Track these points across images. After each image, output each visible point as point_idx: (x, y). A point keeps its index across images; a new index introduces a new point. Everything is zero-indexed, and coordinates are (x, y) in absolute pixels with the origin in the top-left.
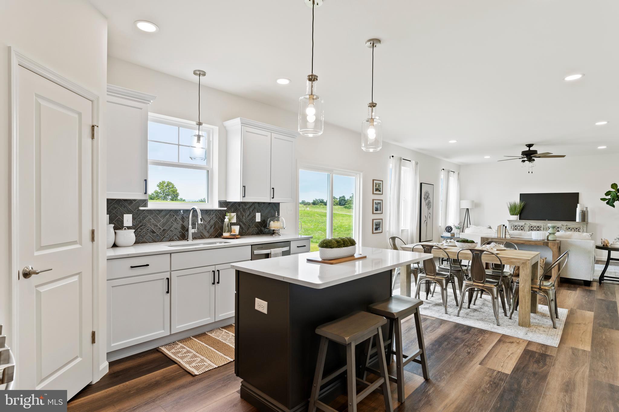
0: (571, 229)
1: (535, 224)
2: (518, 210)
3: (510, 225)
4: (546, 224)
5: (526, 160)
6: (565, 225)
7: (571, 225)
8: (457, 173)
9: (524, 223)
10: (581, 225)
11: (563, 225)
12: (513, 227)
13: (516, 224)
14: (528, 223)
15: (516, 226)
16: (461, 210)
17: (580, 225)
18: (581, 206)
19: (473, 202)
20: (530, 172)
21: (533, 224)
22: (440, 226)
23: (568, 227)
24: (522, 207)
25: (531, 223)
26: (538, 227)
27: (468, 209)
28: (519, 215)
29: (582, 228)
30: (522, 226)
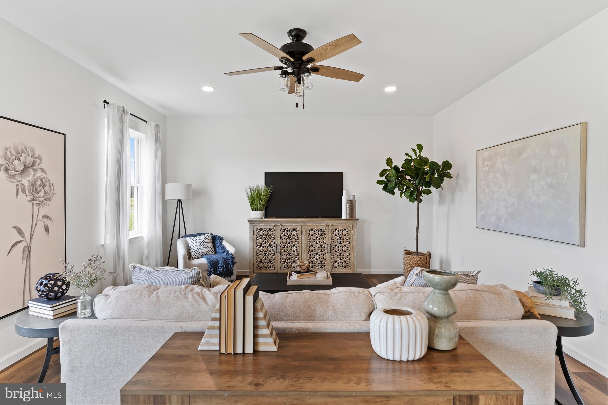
0: (338, 232)
1: (289, 224)
2: (263, 201)
3: (252, 229)
4: (304, 224)
5: (290, 74)
6: (331, 225)
7: (338, 224)
8: (153, 124)
9: (273, 224)
10: (351, 224)
11: (328, 224)
12: (256, 233)
13: (262, 226)
14: (279, 224)
15: (261, 230)
16: (164, 202)
17: (349, 224)
18: (348, 194)
19: (188, 186)
20: (300, 106)
21: (286, 224)
22: (103, 245)
23: (335, 227)
24: (268, 195)
25: (283, 224)
26: (294, 230)
27: (180, 201)
28: (264, 210)
29: (351, 229)
30: (270, 230)
